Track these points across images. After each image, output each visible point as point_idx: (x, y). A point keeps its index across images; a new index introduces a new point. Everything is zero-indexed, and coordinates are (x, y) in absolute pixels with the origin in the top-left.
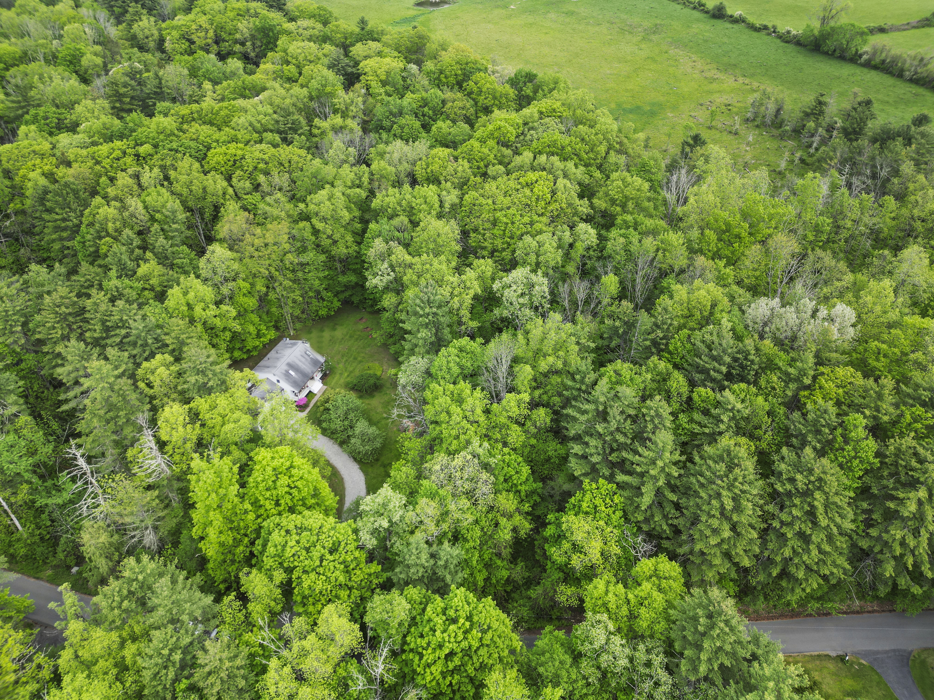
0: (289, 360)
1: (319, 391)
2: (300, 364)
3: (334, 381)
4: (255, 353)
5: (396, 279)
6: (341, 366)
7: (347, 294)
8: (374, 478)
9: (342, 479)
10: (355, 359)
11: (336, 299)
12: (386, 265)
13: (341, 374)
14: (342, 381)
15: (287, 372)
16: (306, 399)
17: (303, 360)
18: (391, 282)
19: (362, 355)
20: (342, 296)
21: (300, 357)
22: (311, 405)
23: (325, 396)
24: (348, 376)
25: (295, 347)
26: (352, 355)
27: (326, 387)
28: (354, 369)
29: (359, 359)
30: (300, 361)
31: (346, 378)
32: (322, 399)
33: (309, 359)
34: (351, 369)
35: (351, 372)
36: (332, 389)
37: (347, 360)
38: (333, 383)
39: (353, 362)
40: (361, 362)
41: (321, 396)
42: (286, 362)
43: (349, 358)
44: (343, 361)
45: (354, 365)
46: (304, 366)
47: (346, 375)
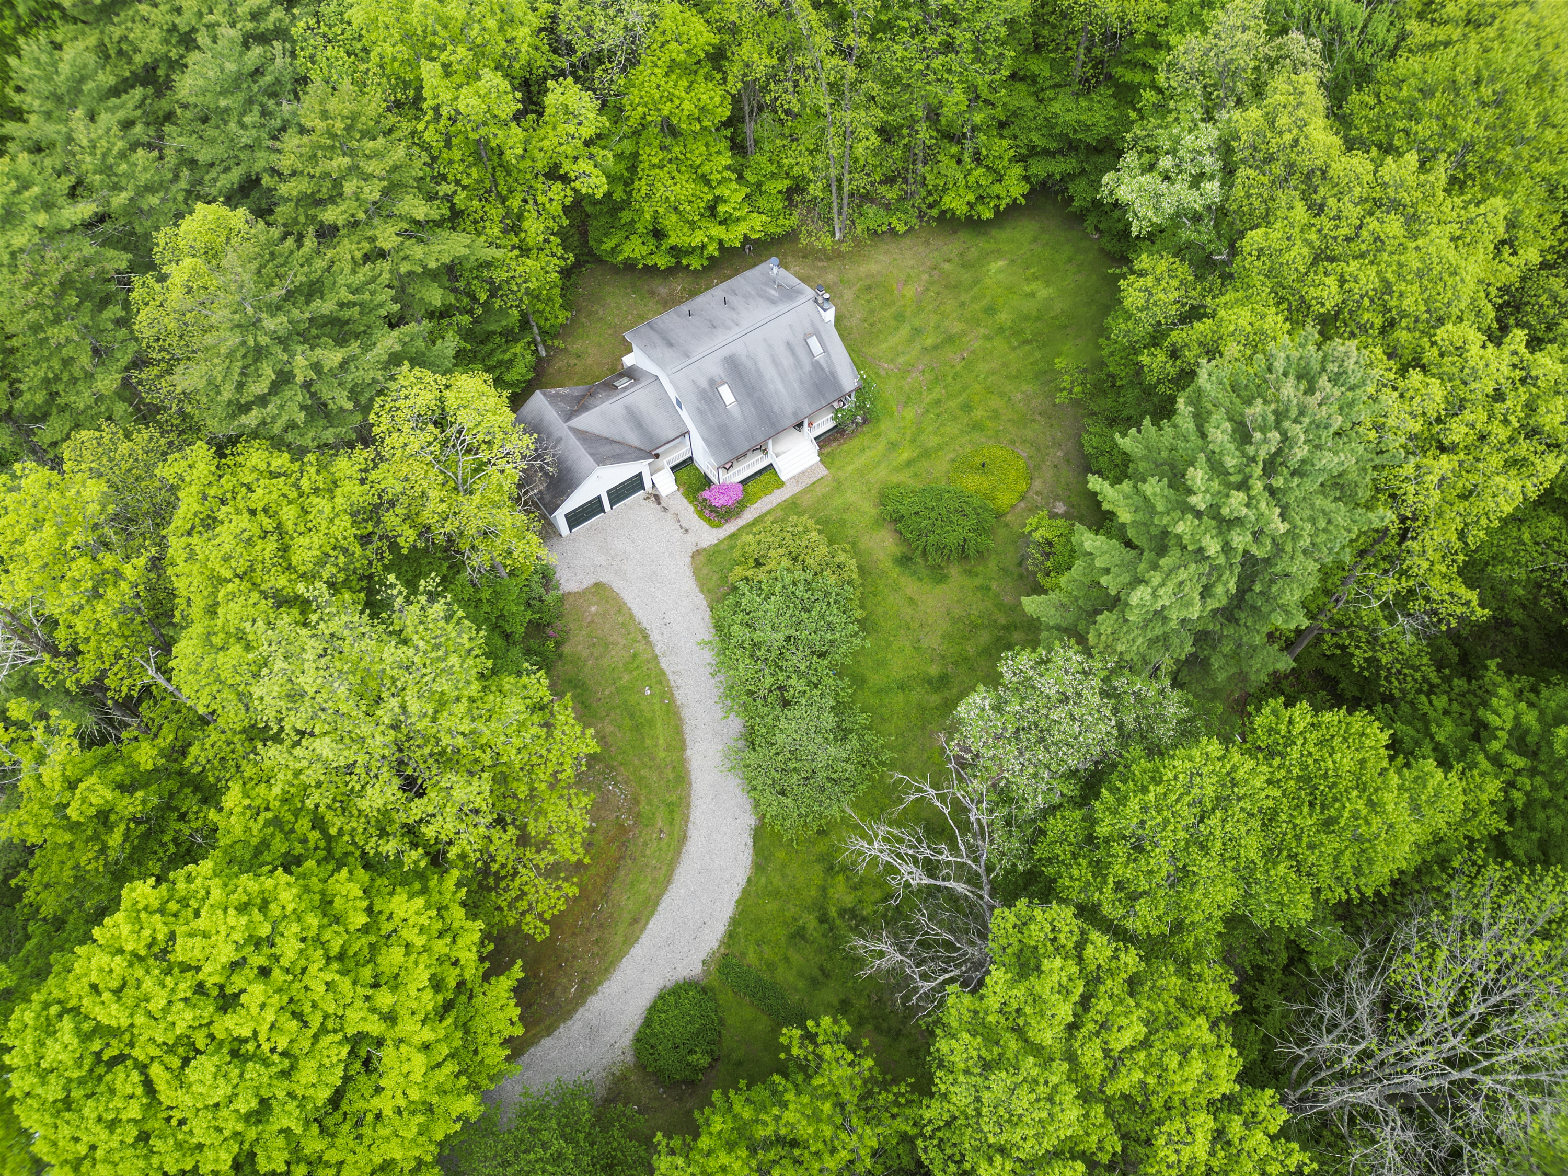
0: (738, 348)
1: (796, 478)
2: (769, 372)
3: (859, 462)
4: (696, 263)
5: (1220, 212)
6: (910, 414)
7: (1058, 167)
8: (776, 894)
9: (684, 838)
10: (967, 408)
11: (1017, 170)
12: (1209, 135)
13: (893, 446)
14: (881, 475)
15: (714, 384)
16: (738, 493)
17: (787, 361)
18: (1197, 218)
19: (996, 402)
20: (1039, 168)
21: (782, 351)
22: (749, 515)
23: (806, 501)
24: (909, 463)
25: (783, 307)
26: (965, 388)
27: (822, 471)
28: (940, 447)
29: (979, 413)
30: (775, 362)
31: (898, 469)
32: (792, 506)
33: (808, 367)
34: (933, 441)
35: (926, 454)
36: (838, 486)
37: (938, 402)
38: (850, 468)
39: (955, 419)
40: (977, 427)
41: (794, 497)
42: (726, 352)
43: (950, 396)
44: (928, 398)
45: (951, 429)
46: (780, 386)
47: (905, 456)
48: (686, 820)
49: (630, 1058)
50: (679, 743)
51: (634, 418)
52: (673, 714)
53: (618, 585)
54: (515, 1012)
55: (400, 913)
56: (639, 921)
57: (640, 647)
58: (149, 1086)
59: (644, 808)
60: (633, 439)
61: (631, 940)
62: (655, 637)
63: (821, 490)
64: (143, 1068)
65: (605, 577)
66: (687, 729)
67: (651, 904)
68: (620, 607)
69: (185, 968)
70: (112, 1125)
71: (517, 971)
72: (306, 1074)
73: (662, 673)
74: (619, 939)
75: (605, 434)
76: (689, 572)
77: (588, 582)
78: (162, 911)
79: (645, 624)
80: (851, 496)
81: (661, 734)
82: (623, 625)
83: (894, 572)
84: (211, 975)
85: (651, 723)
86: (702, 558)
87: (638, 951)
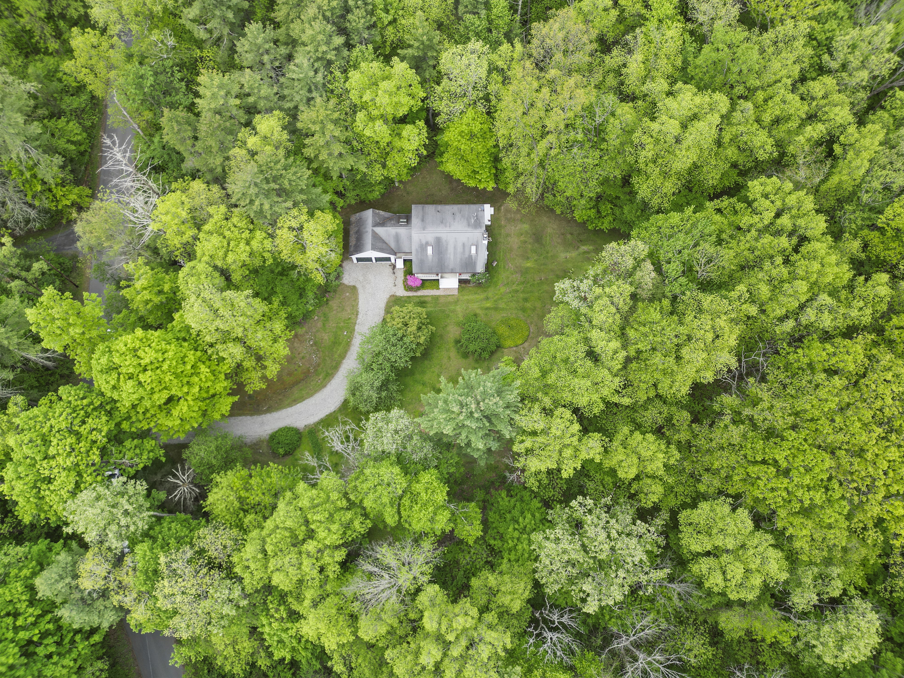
0: (444, 236)
1: (444, 290)
2: (451, 250)
3: (471, 297)
6: (503, 290)
9: (325, 386)
10: (526, 300)
13: (487, 298)
14: (474, 307)
15: (427, 244)
16: (420, 283)
17: (460, 249)
19: (538, 304)
21: (460, 245)
22: (420, 293)
23: (442, 300)
24: (487, 309)
25: (470, 229)
26: (531, 292)
27: (456, 293)
28: (503, 309)
29: (528, 305)
30: (455, 248)
31: (481, 308)
32: (436, 298)
33: (467, 255)
34: (502, 305)
35: (496, 309)
36: (456, 302)
37: (517, 291)
38: (466, 297)
39: (518, 301)
40: (524, 310)
41: (439, 296)
42: (438, 235)
43: (523, 292)
44: (514, 287)
45: (513, 305)
46: (452, 257)
47: (488, 305)
48: (329, 381)
49: (268, 437)
50: (343, 356)
51: (397, 238)
52: (348, 345)
53: (360, 291)
54: (229, 409)
55: (202, 370)
56: (296, 401)
57: (353, 316)
58: (119, 378)
59: (319, 369)
60: (393, 245)
61: (290, 405)
62: (360, 316)
63: (450, 299)
64: (119, 374)
65: (358, 286)
66: (349, 353)
67: (301, 399)
68: (356, 299)
69: (139, 357)
70: (107, 382)
71: (236, 398)
72: (156, 396)
73: (354, 330)
74: (287, 403)
75: (384, 238)
76: (385, 301)
77: (351, 284)
78: (141, 340)
79: (360, 310)
80: (458, 308)
81: (340, 349)
82: (353, 306)
83: (452, 344)
84: (143, 362)
85: (340, 344)
86: (393, 299)
87: (290, 410)
